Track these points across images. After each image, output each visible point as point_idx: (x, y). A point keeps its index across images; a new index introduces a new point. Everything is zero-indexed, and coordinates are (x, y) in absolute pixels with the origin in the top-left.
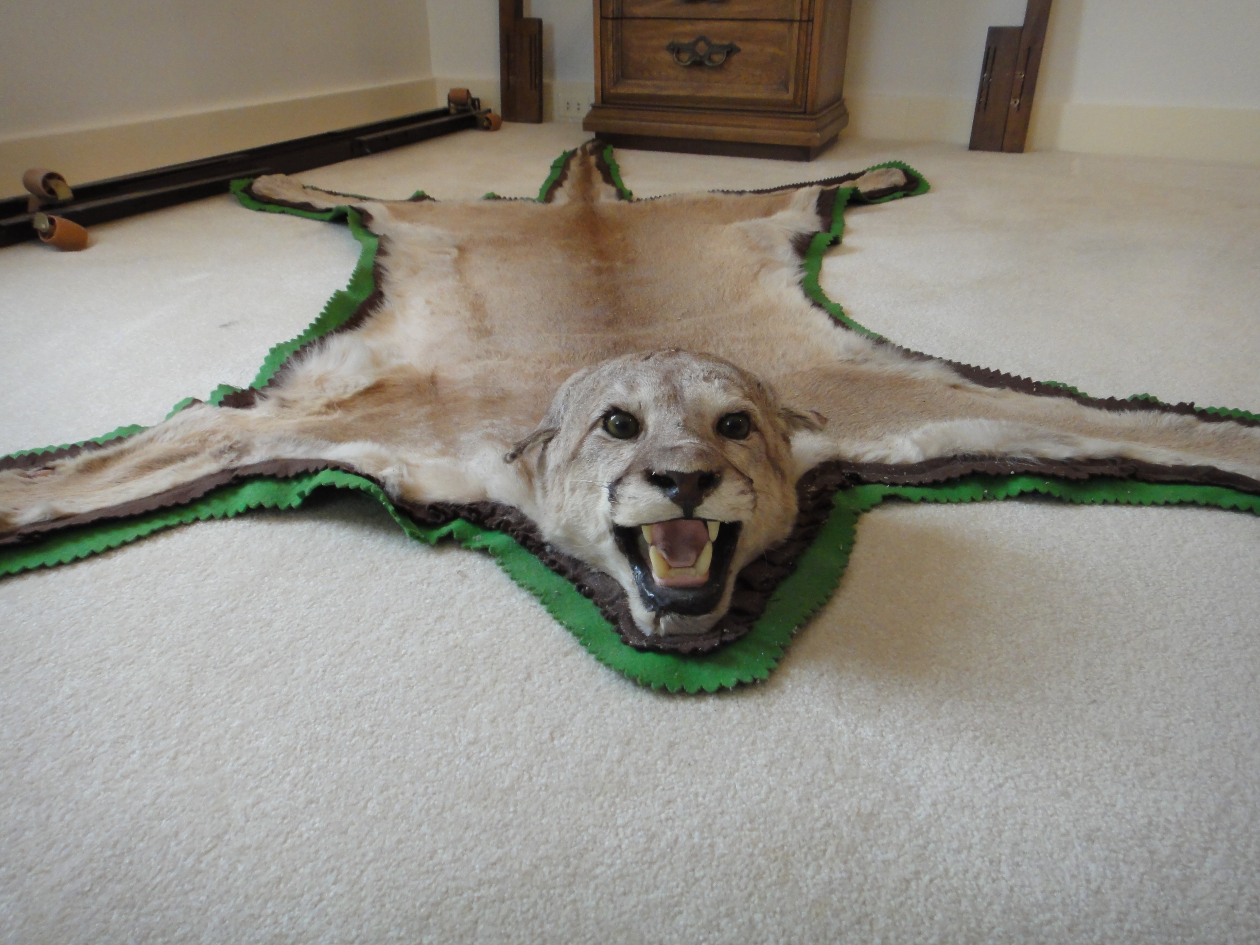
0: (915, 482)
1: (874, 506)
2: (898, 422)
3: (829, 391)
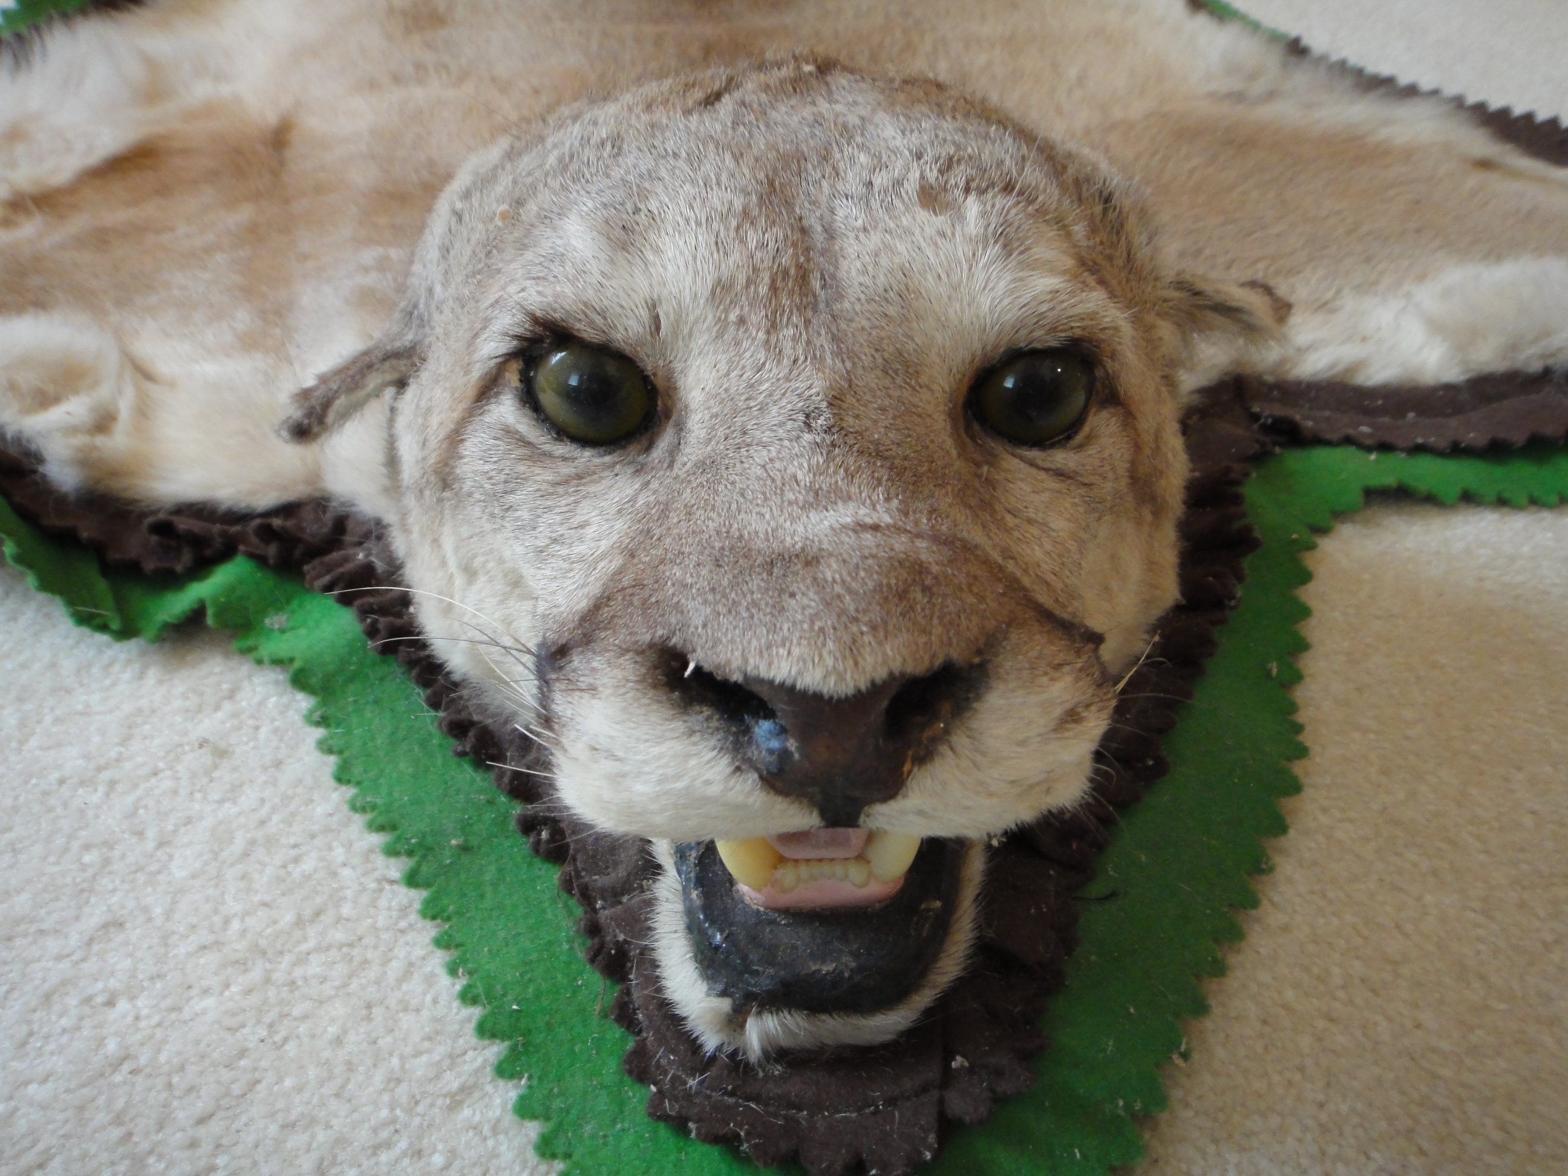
0: (1443, 443)
1: (1341, 515)
2: (1368, 260)
3: (1193, 171)
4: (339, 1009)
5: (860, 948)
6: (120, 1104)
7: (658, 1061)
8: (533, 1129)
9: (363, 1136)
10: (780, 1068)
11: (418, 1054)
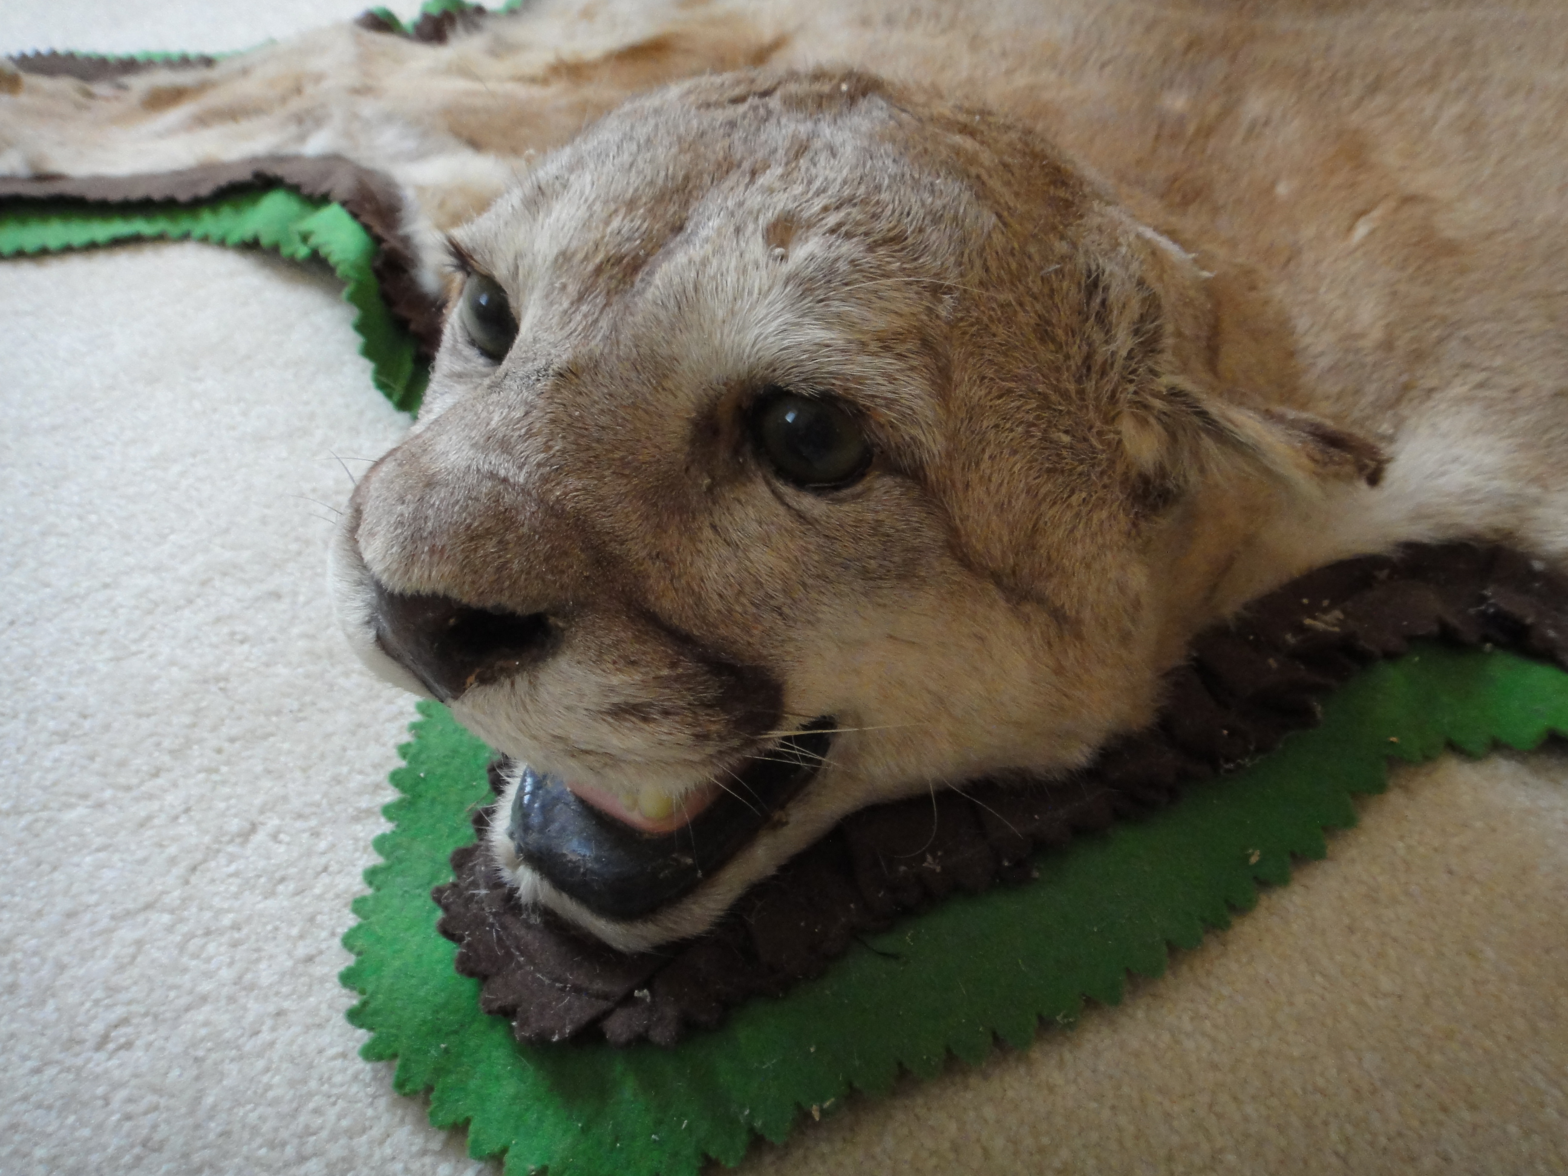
4: (342, 717)
5: (605, 857)
6: (204, 704)
7: (475, 865)
8: (375, 859)
9: (296, 803)
10: (538, 920)
11: (361, 772)
